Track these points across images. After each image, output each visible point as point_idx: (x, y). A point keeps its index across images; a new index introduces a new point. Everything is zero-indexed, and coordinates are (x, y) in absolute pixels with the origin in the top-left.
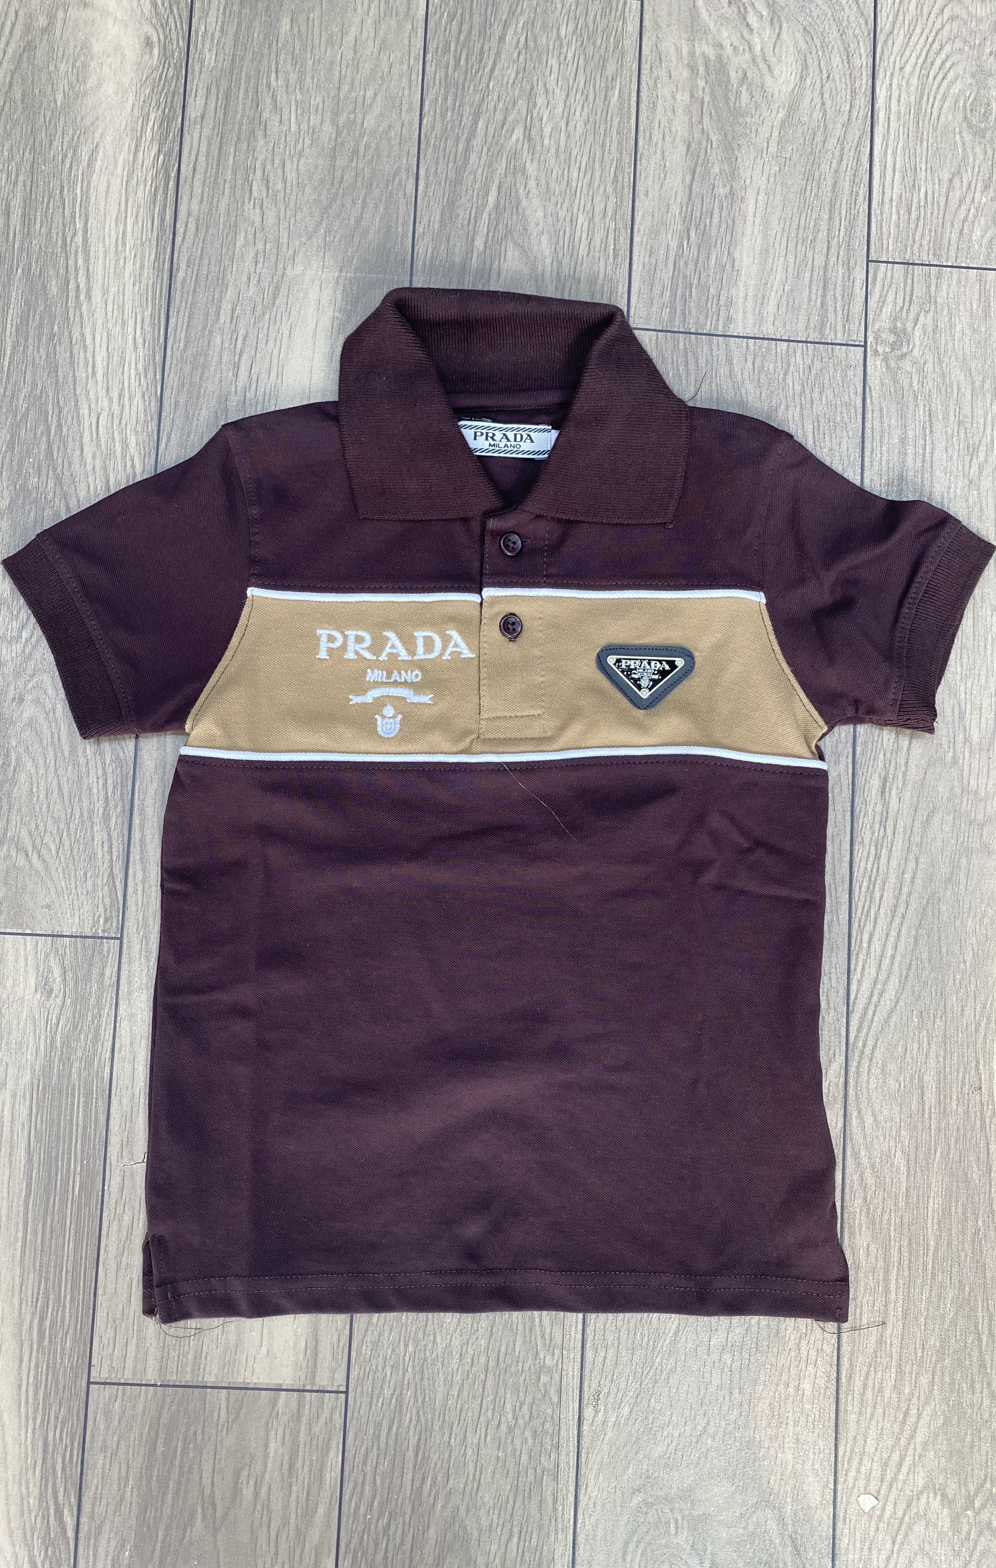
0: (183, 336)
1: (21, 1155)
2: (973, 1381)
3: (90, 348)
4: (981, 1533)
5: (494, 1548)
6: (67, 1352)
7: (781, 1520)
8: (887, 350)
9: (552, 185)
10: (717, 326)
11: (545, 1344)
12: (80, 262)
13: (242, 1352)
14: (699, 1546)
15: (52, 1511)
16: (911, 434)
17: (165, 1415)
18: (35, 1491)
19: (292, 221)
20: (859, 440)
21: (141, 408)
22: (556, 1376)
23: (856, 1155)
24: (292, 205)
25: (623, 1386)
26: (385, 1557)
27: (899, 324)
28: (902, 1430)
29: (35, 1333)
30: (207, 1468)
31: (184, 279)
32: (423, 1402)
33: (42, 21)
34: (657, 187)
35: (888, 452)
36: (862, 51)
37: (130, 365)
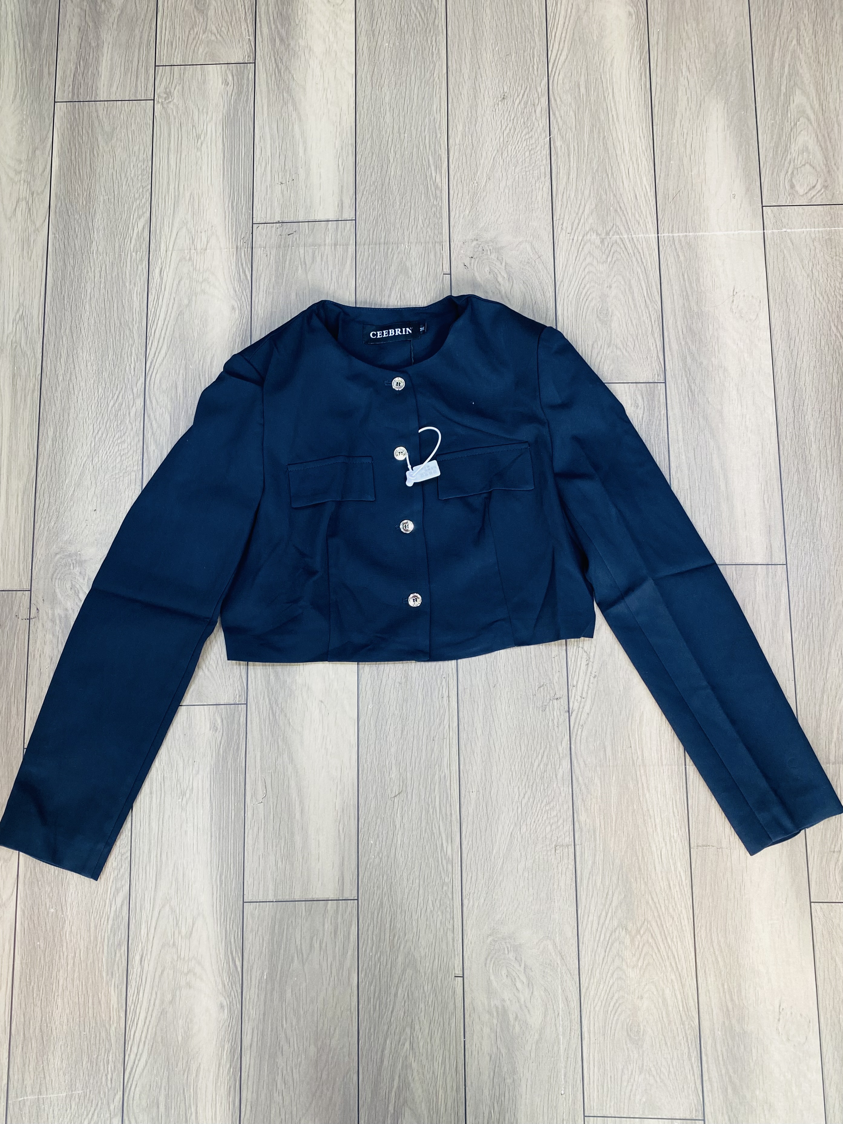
2: (636, 878)
4: (644, 945)
5: (427, 965)
7: (555, 944)
14: (519, 958)
15: (231, 960)
17: (278, 914)
18: (222, 952)
22: (451, 886)
23: (577, 779)
25: (480, 889)
26: (380, 971)
28: (606, 901)
30: (298, 937)
33: (186, 302)
36: (550, 290)
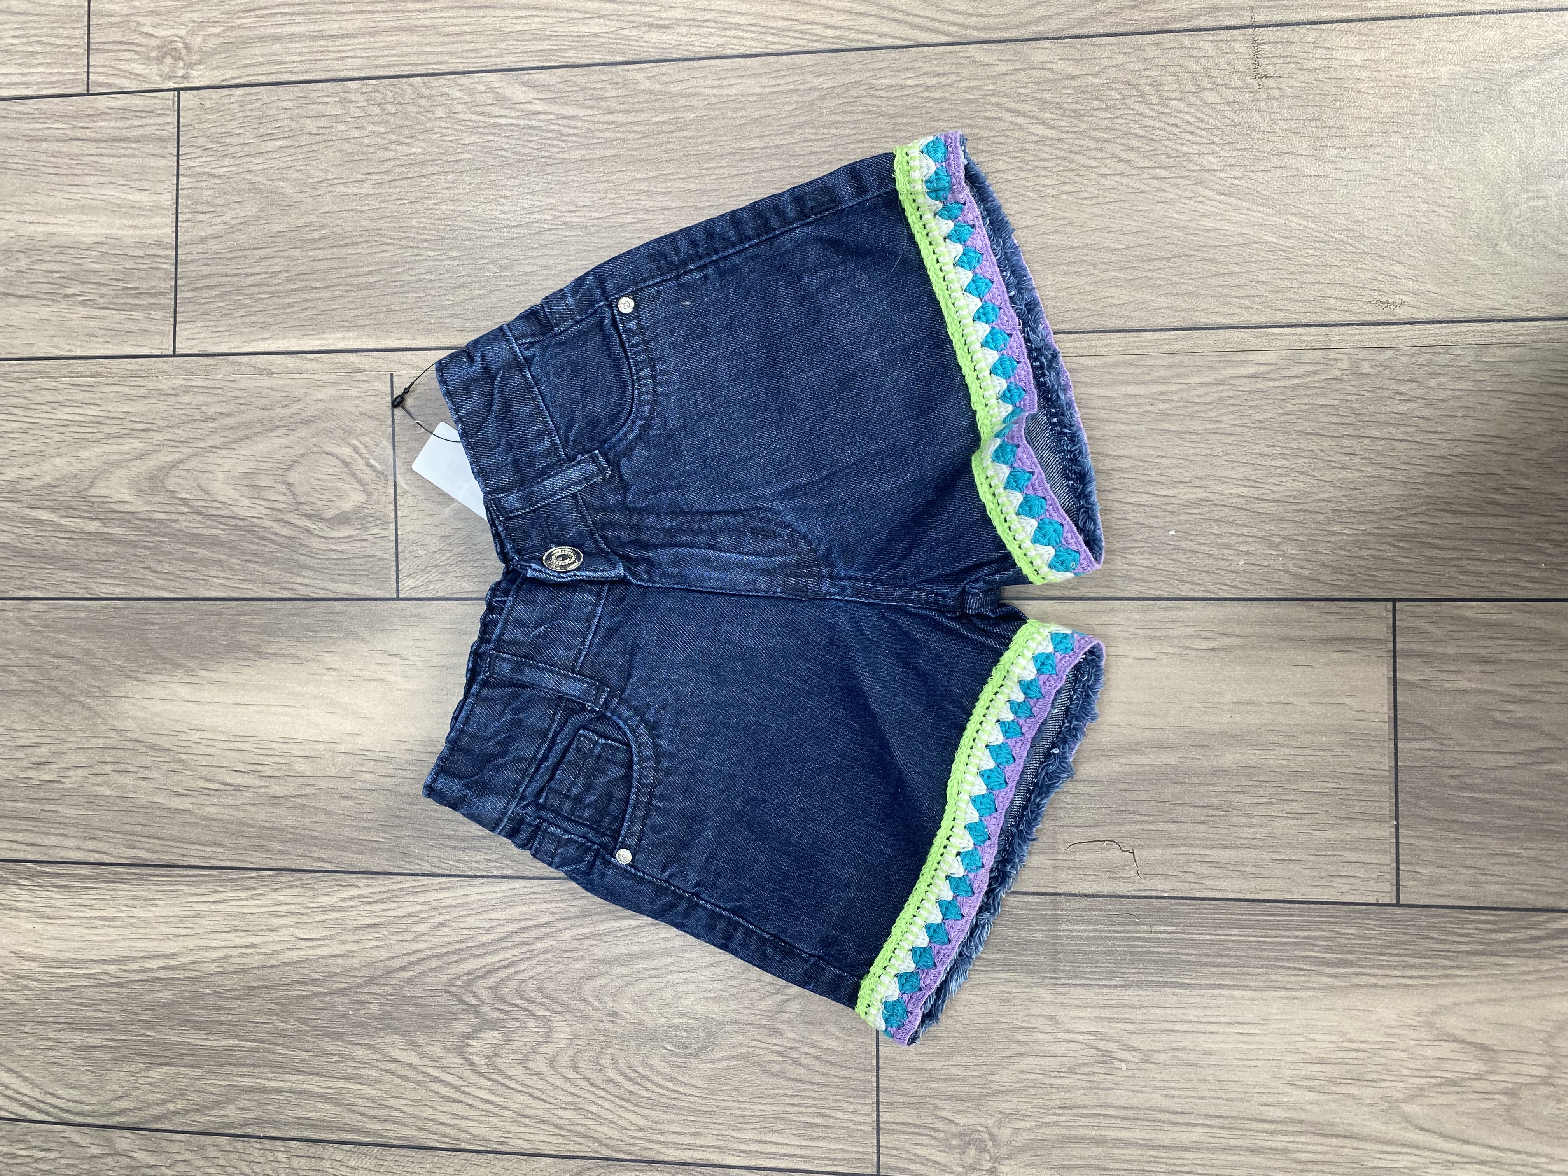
0: (209, 849)
1: (1132, 996)
3: (226, 952)
6: (1362, 932)
8: (181, 64)
9: (27, 449)
10: (166, 257)
11: (1324, 370)
12: (135, 966)
13: (1352, 727)
16: (270, 31)
19: (80, 734)
20: (280, 89)
21: (289, 892)
24: (63, 736)
27: (153, 54)
29: (1342, 971)
31: (148, 850)
32: (1402, 509)
34: (22, 334)
35: (291, 54)
37: (243, 906)
